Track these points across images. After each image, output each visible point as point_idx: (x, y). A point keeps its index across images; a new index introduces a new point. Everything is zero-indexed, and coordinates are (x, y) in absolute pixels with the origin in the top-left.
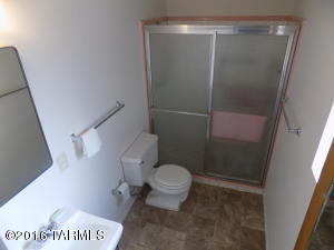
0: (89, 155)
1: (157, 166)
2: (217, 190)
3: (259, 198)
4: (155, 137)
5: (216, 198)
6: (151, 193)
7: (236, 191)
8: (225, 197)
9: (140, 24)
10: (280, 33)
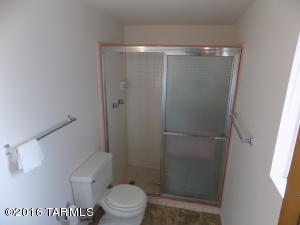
0: (26, 170)
1: (110, 187)
2: (174, 212)
3: (216, 219)
4: (109, 156)
5: (173, 220)
6: (103, 217)
7: (193, 212)
8: (183, 219)
9: (97, 45)
10: (225, 54)
